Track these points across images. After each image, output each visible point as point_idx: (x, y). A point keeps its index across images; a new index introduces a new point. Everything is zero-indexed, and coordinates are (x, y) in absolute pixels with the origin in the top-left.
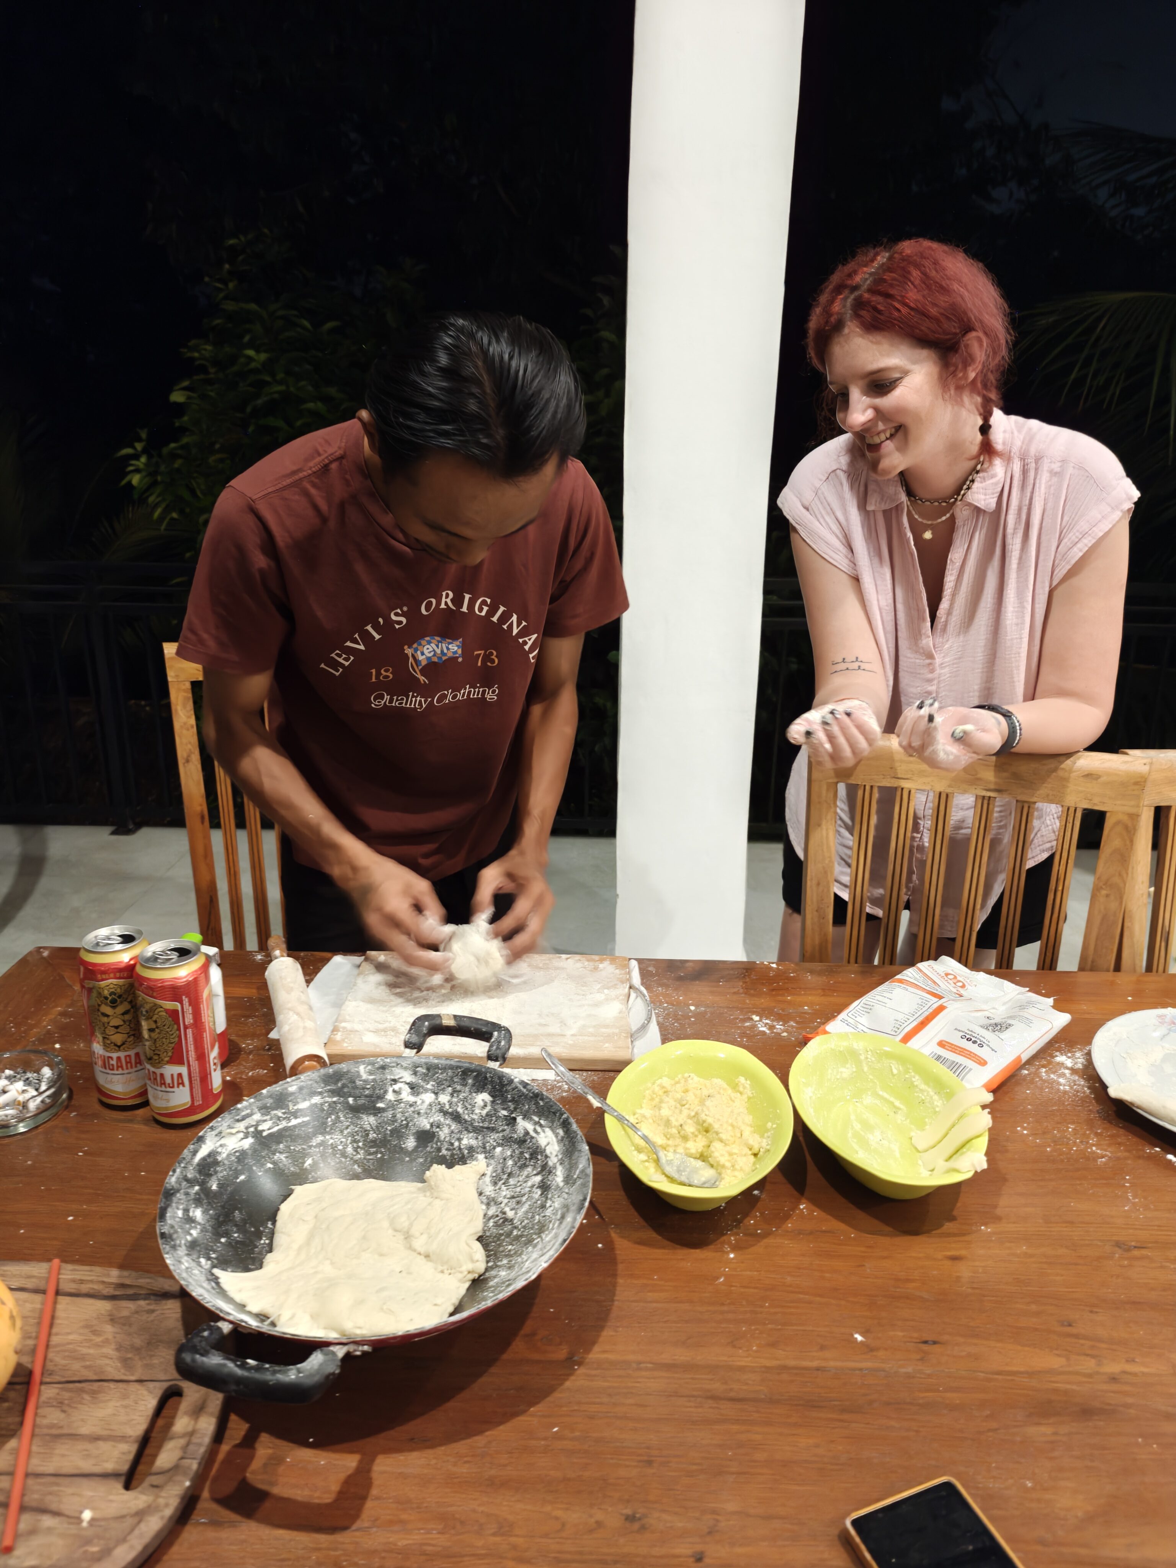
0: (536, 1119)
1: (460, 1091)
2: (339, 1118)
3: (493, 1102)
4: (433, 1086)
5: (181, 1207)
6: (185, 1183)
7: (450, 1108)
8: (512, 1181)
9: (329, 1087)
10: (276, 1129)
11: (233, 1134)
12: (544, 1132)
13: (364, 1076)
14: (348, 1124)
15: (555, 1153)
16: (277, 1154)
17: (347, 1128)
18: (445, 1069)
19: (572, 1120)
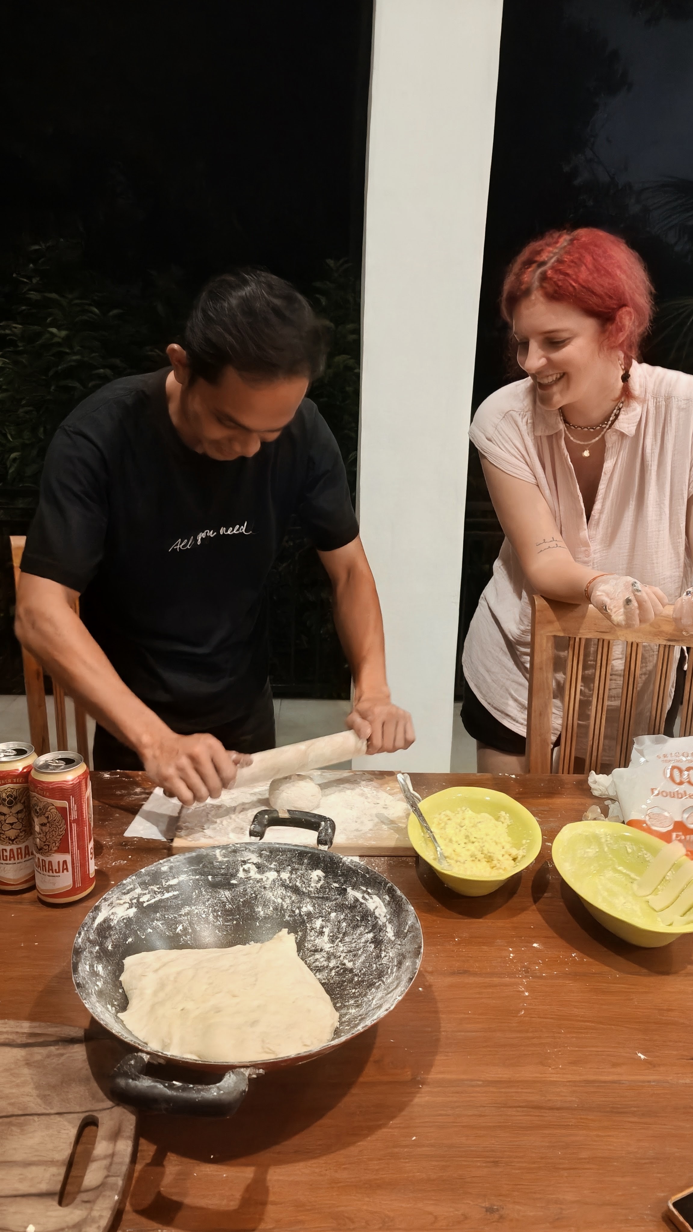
0: (364, 889)
1: (298, 869)
2: (202, 892)
3: (325, 877)
4: (275, 865)
5: (88, 963)
6: (89, 943)
7: (290, 883)
8: (347, 939)
9: (193, 868)
10: (153, 901)
11: (120, 904)
12: (371, 898)
13: (220, 859)
14: (209, 897)
15: (384, 915)
16: (155, 921)
17: (208, 901)
18: (284, 851)
19: (396, 888)
